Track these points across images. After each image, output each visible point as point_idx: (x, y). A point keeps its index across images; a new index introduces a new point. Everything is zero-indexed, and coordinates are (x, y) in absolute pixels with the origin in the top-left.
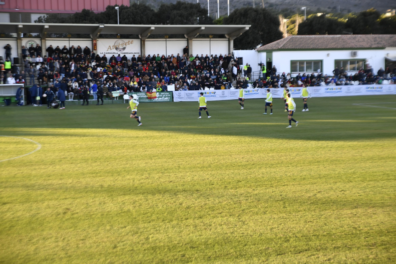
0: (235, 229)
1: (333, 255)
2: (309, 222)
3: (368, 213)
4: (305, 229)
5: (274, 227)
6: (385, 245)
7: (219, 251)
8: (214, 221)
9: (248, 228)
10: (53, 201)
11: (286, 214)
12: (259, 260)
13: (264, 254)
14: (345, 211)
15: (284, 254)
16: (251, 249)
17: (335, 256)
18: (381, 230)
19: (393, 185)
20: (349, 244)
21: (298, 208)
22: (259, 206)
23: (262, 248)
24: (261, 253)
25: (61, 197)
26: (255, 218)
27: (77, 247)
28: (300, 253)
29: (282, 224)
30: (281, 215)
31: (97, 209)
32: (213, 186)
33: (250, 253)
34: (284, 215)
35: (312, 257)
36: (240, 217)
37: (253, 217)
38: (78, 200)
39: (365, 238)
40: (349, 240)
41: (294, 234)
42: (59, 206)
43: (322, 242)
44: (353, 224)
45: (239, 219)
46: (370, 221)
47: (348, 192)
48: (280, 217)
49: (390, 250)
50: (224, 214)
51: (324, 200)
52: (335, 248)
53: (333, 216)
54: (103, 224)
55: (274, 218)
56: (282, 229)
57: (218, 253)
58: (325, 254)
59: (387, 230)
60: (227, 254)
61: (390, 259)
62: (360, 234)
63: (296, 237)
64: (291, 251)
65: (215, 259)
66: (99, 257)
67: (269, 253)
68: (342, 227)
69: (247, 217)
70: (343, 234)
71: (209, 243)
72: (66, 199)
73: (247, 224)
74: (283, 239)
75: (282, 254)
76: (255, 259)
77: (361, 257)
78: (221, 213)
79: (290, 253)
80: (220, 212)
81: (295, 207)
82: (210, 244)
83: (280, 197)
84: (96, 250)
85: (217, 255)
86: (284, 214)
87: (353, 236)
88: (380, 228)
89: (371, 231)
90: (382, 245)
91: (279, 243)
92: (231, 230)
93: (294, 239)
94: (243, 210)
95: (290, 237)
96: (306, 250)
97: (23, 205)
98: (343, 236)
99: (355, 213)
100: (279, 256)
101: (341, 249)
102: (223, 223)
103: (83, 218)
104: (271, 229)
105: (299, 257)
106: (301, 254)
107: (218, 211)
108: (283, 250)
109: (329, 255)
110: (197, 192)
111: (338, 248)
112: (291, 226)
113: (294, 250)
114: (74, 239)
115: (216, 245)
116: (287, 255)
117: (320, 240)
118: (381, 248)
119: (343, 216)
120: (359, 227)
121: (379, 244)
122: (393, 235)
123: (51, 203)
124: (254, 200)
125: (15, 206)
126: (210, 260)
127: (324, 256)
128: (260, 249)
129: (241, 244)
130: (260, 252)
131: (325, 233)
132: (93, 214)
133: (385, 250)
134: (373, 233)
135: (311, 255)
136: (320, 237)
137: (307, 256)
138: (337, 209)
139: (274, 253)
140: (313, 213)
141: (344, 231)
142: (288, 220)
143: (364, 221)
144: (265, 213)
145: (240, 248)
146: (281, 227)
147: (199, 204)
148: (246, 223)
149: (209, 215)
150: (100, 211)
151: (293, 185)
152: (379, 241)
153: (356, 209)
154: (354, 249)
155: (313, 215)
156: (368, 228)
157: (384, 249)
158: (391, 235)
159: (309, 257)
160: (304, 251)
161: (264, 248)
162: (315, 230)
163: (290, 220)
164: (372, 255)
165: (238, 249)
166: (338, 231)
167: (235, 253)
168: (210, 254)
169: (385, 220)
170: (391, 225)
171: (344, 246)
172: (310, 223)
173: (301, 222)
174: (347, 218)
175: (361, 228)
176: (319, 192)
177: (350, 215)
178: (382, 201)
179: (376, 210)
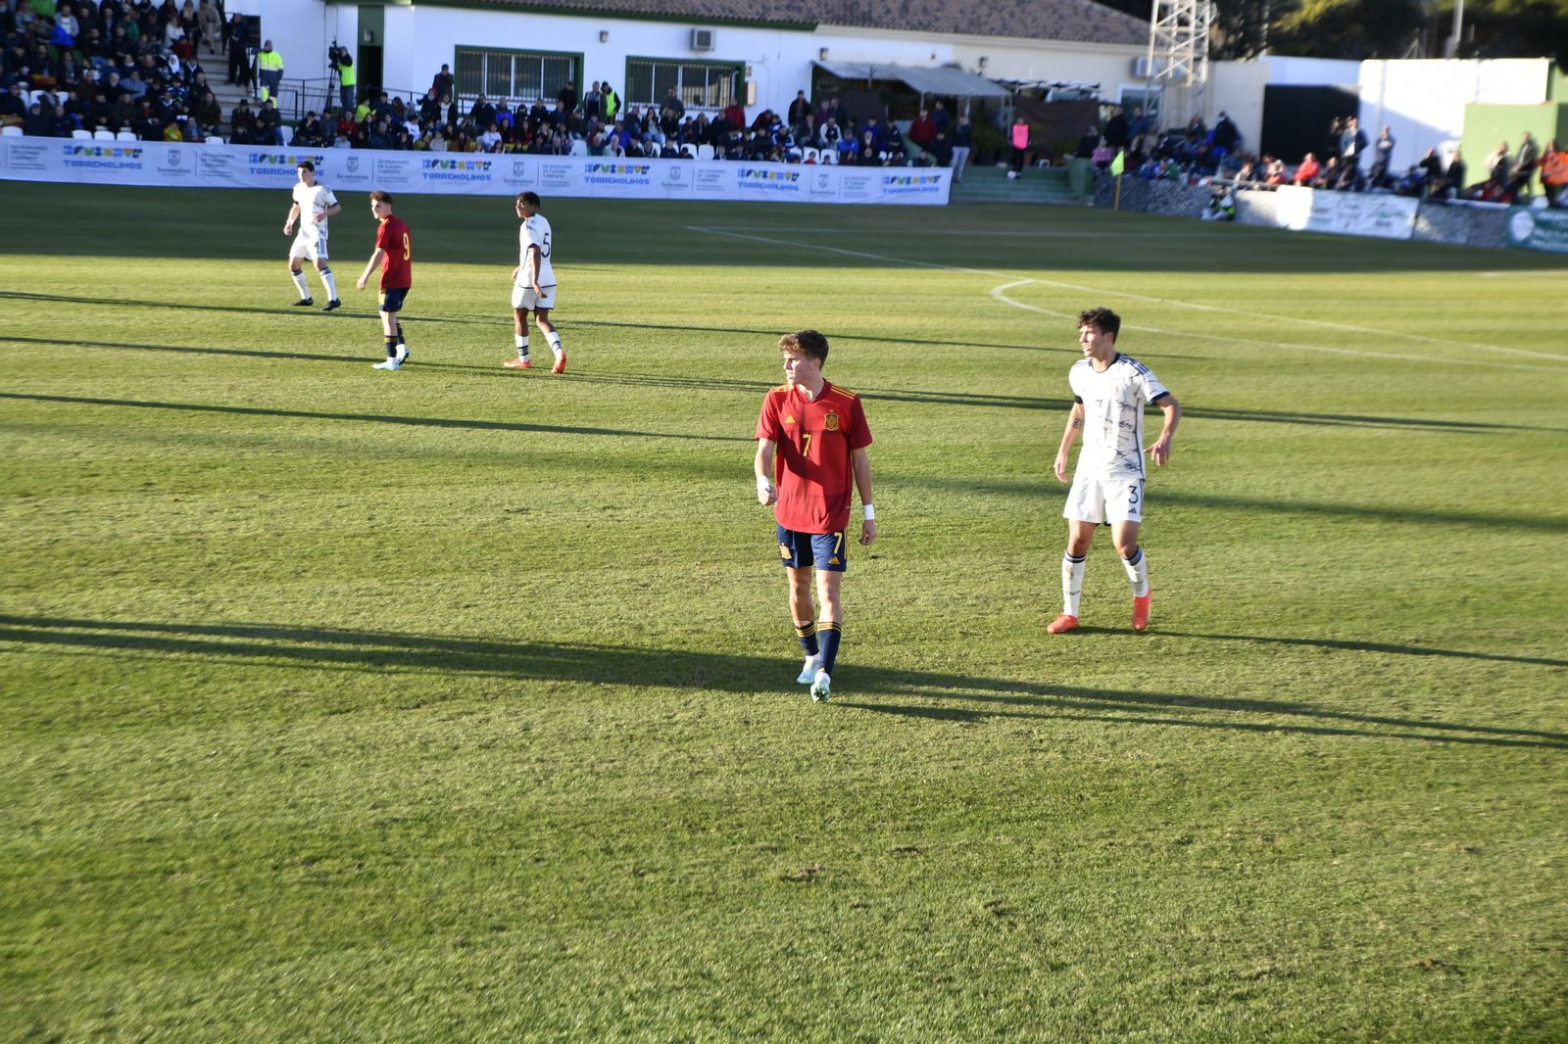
1: (544, 711)
2: (467, 607)
3: (694, 580)
7: (91, 700)
8: (85, 599)
11: (383, 581)
12: (254, 729)
13: (276, 710)
14: (610, 574)
15: (357, 709)
16: (225, 692)
17: (552, 715)
21: (434, 560)
22: (276, 554)
23: (270, 691)
24: (265, 708)
26: (258, 592)
28: (418, 706)
29: (363, 614)
30: (362, 583)
32: (98, 479)
33: (218, 707)
34: (375, 583)
35: (464, 718)
36: (193, 589)
37: (251, 588)
41: (404, 645)
43: (508, 670)
44: (632, 614)
45: (191, 593)
47: (627, 512)
48: (358, 590)
50: (132, 576)
51: (536, 537)
52: (553, 690)
53: (563, 589)
55: (335, 593)
57: (86, 707)
58: (512, 709)
60: (126, 712)
61: (747, 723)
64: (383, 701)
65: (73, 725)
67: (298, 706)
69: (222, 589)
71: (52, 672)
75: (348, 711)
76: (237, 726)
77: (645, 719)
78: (116, 573)
79: (379, 706)
80: (116, 569)
81: (419, 557)
82: (58, 677)
83: (368, 524)
85: (83, 714)
86: (375, 580)
94: (209, 566)
96: (444, 698)
99: (646, 581)
100: (333, 718)
102: (120, 608)
105: (414, 719)
106: (424, 708)
107: (106, 567)
108: (353, 699)
109: (528, 714)
110: (21, 500)
112: (397, 620)
113: (399, 696)
115: (84, 678)
116: (366, 712)
119: (600, 590)
120: (654, 625)
124: (260, 531)
126: (49, 731)
127: (510, 715)
128: (262, 693)
129: (189, 676)
130: (264, 702)
135: (460, 715)
137: (444, 716)
139: (317, 708)
140: (488, 578)
142: (388, 599)
143: (674, 606)
144: (297, 575)
145: (180, 691)
147: (26, 540)
149: (67, 577)
151: (422, 485)
153: (651, 568)
155: (485, 586)
156: (687, 627)
159: (451, 718)
160: (434, 701)
161: (278, 690)
164: (688, 711)
165: (174, 695)
167: (156, 707)
168: (50, 711)
170: (769, 619)
173: (437, 607)
174: (615, 597)
175: (661, 627)
176: (520, 511)
177: (625, 586)
178: (749, 544)
179: (723, 571)
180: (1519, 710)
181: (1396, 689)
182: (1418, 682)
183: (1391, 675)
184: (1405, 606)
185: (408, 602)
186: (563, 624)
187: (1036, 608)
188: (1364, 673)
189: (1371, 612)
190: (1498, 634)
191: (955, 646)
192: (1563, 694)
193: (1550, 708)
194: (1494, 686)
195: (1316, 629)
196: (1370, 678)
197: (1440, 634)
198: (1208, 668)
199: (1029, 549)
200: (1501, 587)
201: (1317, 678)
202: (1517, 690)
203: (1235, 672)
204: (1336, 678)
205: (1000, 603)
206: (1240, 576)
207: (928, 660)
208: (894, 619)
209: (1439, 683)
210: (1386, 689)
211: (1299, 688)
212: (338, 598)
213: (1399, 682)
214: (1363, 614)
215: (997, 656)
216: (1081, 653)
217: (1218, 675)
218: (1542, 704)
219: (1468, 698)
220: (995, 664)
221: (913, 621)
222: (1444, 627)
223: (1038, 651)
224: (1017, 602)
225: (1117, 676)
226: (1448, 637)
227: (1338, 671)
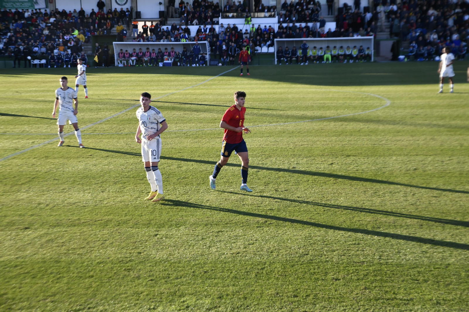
10: (402, 156)
25: (411, 154)
27: (429, 203)
31: (454, 168)
38: (432, 157)
42: (408, 163)
54: (462, 183)
66: (456, 215)
72: (417, 155)
84: (452, 208)
97: (368, 158)
103: (437, 175)
114: (425, 196)
123: (400, 158)
125: (359, 159)
132: (449, 173)
150: (459, 169)
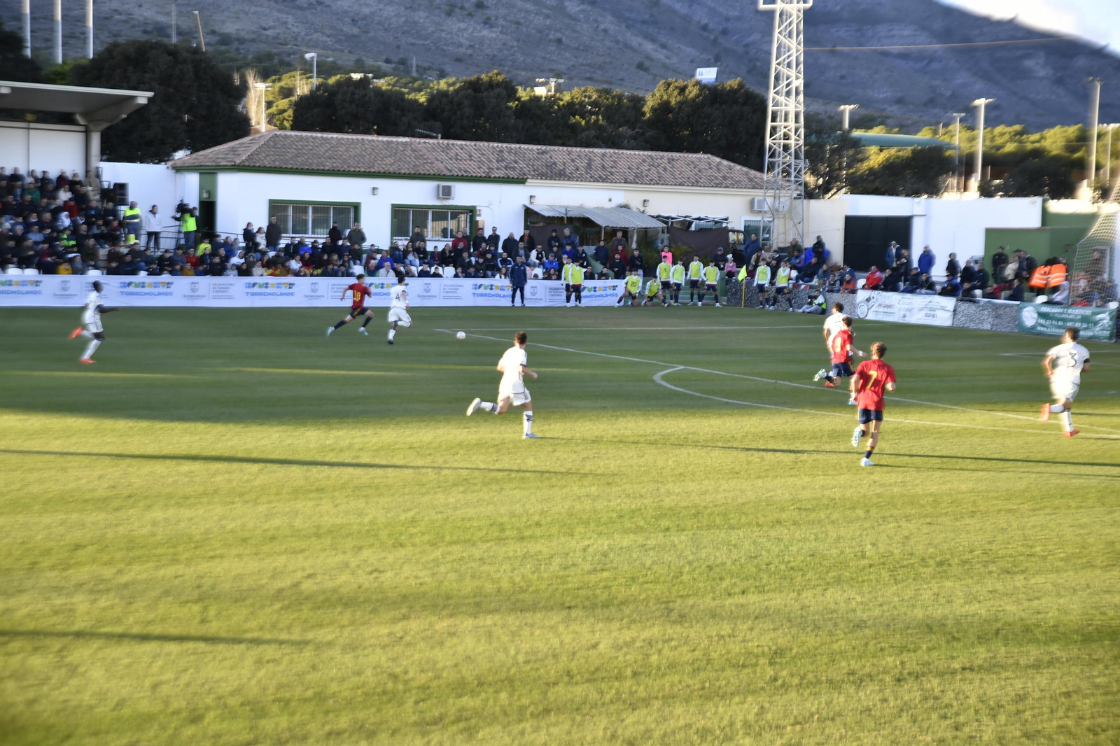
0: (45, 689)
2: (268, 662)
3: (436, 632)
4: (253, 682)
5: (164, 678)
6: (467, 719)
9: (86, 685)
14: (373, 630)
18: (463, 678)
19: (511, 554)
20: (372, 720)
26: (112, 656)
29: (191, 671)
37: (108, 651)
39: (417, 703)
40: (373, 710)
41: (219, 698)
43: (297, 718)
44: (390, 664)
46: (438, 654)
47: (389, 574)
48: (187, 650)
49: (478, 732)
51: (321, 598)
52: (330, 734)
53: (340, 643)
55: (168, 654)
56: (188, 685)
59: (478, 678)
62: (405, 692)
63: (225, 706)
68: (359, 673)
69: (87, 653)
70: (359, 692)
73: (86, 671)
74: (184, 714)
83: (196, 592)
87: (385, 698)
88: (459, 672)
89: (435, 683)
90: (458, 720)
91: (173, 725)
92: (31, 694)
93: (219, 712)
94: (77, 633)
95: (208, 708)
98: (359, 699)
99: (401, 634)
101: (346, 735)
102: (8, 673)
104: (155, 687)
111: (339, 733)
112: (216, 675)
117: (292, 714)
118: (455, 728)
119: (367, 643)
120: (406, 673)
121: (453, 718)
122: (491, 690)
124: (117, 601)
131: (310, 693)
133: (465, 735)
134: (439, 687)
136: (293, 704)
138: (352, 623)
141: (363, 686)
142: (210, 657)
143: (421, 655)
144: (143, 639)
146: (185, 678)
148: (82, 669)
151: (239, 556)
152: (452, 711)
153: (404, 623)
154: (384, 735)
156: (430, 674)
157: (461, 732)
158: (486, 692)
162: (280, 687)
163: (214, 658)
166: (346, 685)
169: (477, 651)
170: (491, 665)
171: (358, 726)
172: (271, 664)
173: (246, 663)
174: (378, 650)
175: (411, 675)
176: (310, 576)
177: (386, 640)
178: (477, 599)
179: (458, 622)
180: (1040, 727)
181: (950, 712)
182: (965, 706)
183: (946, 700)
184: (954, 638)
185: (225, 659)
186: (339, 675)
187: (685, 649)
188: (926, 699)
189: (930, 645)
190: (1023, 662)
191: (628, 683)
192: (1071, 714)
193: (1061, 727)
194: (1021, 707)
195: (890, 659)
196: (931, 702)
197: (980, 662)
198: (812, 698)
199: (681, 596)
200: (1022, 620)
201: (891, 705)
202: (1037, 711)
203: (831, 702)
204: (906, 703)
205: (660, 645)
206: (835, 615)
207: (608, 697)
208: (583, 661)
209: (980, 706)
210: (942, 712)
211: (878, 714)
212: (173, 657)
213: (952, 706)
214: (924, 647)
215: (659, 692)
216: (720, 688)
217: (820, 703)
218: (1055, 723)
219: (1002, 718)
220: (657, 698)
221: (597, 663)
222: (983, 656)
223: (688, 686)
224: (673, 643)
225: (746, 706)
226: (986, 665)
227: (906, 698)
